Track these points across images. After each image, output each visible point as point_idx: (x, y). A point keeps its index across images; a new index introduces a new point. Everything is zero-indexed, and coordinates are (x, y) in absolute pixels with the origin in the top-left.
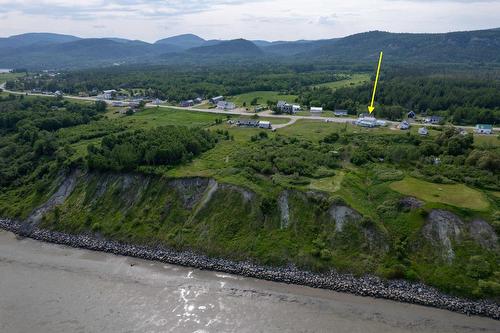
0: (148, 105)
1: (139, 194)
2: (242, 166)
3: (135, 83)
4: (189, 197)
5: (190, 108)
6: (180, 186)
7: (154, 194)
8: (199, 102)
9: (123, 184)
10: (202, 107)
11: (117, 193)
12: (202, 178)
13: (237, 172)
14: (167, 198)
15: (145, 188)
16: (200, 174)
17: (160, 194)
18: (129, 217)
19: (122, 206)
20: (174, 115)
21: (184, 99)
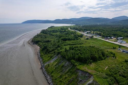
0: (94, 37)
1: (67, 70)
2: (110, 76)
3: (97, 30)
4: (81, 79)
5: (107, 40)
6: (80, 74)
7: (71, 72)
8: (112, 38)
9: (65, 64)
10: (112, 41)
11: (63, 66)
12: (89, 74)
13: (106, 78)
14: (74, 76)
15: (70, 68)
16: (89, 71)
17: (72, 73)
18: (61, 77)
19: (62, 71)
20: (100, 42)
21: (107, 37)
